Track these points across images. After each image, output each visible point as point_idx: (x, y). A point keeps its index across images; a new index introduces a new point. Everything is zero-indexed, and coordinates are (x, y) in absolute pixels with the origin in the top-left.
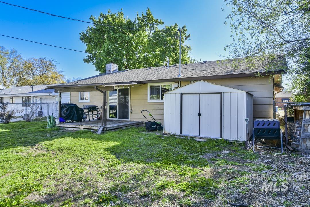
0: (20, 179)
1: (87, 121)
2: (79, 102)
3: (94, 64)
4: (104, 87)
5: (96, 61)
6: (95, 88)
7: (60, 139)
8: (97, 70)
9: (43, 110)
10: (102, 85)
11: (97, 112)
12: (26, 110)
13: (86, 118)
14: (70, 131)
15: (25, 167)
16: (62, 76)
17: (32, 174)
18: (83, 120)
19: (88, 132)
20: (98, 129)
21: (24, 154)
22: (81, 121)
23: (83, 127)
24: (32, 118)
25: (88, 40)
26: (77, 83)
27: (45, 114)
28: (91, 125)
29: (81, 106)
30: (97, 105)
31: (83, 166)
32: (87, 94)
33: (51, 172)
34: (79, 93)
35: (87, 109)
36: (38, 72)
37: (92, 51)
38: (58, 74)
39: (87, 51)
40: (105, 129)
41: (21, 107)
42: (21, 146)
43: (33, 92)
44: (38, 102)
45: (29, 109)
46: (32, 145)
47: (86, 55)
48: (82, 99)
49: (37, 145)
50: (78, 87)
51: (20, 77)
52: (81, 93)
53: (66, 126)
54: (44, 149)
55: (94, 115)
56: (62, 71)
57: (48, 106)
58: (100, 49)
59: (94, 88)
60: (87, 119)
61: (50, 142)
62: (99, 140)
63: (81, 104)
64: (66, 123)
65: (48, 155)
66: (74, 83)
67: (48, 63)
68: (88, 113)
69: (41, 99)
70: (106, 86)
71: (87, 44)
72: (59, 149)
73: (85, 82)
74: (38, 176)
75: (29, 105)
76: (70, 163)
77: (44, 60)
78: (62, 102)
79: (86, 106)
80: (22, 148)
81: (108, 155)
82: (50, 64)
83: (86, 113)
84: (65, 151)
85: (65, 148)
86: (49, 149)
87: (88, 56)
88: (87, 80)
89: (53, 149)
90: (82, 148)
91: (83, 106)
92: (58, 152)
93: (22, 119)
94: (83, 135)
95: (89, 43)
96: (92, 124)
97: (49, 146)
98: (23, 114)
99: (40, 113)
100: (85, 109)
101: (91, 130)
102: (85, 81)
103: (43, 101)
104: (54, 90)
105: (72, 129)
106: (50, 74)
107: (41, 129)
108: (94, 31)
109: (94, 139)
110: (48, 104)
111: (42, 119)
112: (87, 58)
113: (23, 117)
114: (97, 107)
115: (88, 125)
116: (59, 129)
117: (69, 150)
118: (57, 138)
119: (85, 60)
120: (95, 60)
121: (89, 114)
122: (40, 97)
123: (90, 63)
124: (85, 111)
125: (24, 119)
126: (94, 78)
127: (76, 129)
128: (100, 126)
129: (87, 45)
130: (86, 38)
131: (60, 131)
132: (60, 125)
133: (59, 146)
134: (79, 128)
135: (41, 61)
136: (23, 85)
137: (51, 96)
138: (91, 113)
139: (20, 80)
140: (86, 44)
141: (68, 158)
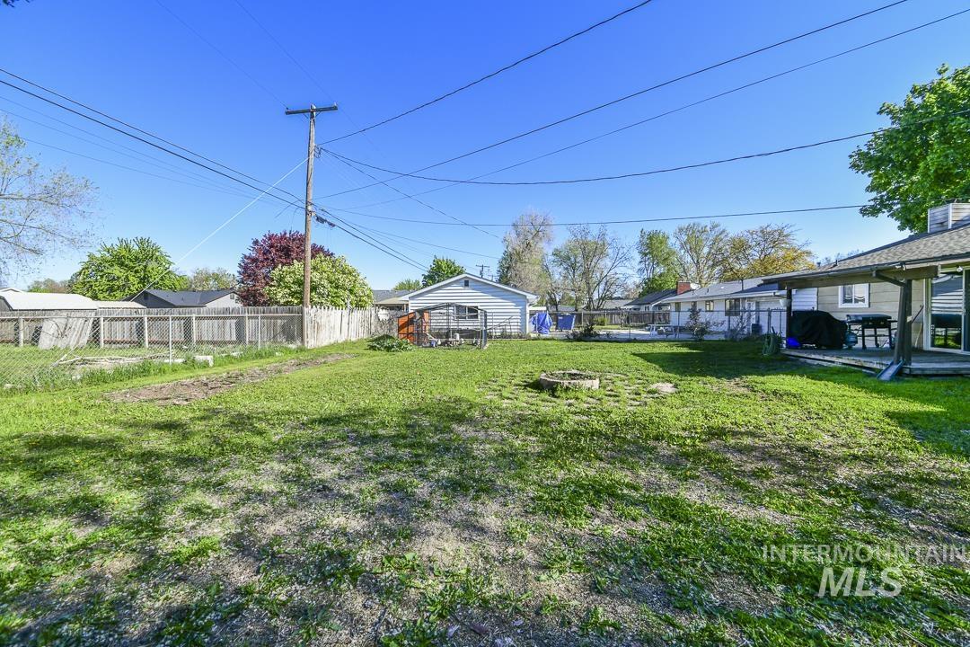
0: (702, 418)
1: (857, 350)
2: (840, 306)
3: (892, 215)
4: (900, 272)
5: (899, 206)
6: (874, 275)
7: (782, 376)
8: (901, 228)
9: (761, 323)
10: (894, 267)
11: (890, 330)
12: (729, 321)
13: (856, 342)
14: (810, 365)
15: (712, 405)
16: (809, 253)
17: (719, 416)
18: (845, 346)
19: (855, 372)
20: (884, 368)
21: (715, 389)
22: (840, 348)
23: (840, 360)
24: (739, 337)
25: (873, 164)
26: (834, 266)
27: (765, 331)
28: (862, 359)
29: (842, 317)
30: (889, 315)
31: (816, 432)
32: (860, 290)
33: (750, 422)
34: (840, 288)
35: (857, 322)
36: (756, 253)
37: (889, 184)
38: (799, 251)
39: (870, 189)
40: (907, 371)
41: (722, 317)
42: (712, 376)
43: (743, 291)
44: (754, 308)
45: (735, 320)
46: (730, 377)
47: (868, 199)
48: (845, 301)
49: (737, 379)
50: (829, 276)
51: (725, 266)
52: (844, 289)
53: (801, 355)
54: (748, 386)
55: (880, 336)
56: (807, 244)
57: (770, 315)
58: (911, 174)
59: (871, 275)
60: (859, 345)
61: (761, 379)
62: (879, 392)
63: (843, 310)
64: (802, 349)
65: (753, 398)
66: (827, 267)
67: (776, 234)
68: (860, 333)
69: (758, 303)
70: (908, 267)
71: (873, 172)
72: (775, 393)
73: (855, 264)
74: (728, 421)
75: (736, 314)
76: (791, 420)
77: (769, 229)
78: (793, 308)
79: (856, 316)
80: (714, 379)
81: (892, 427)
82: (780, 235)
83: (855, 332)
84: (785, 397)
85: (788, 394)
86: (756, 389)
87: (875, 199)
88: (863, 257)
89: (764, 391)
90: (825, 399)
91: (848, 316)
92: (771, 396)
93: (723, 338)
94: (836, 377)
95: (878, 168)
96: (870, 356)
97: (758, 385)
98: (725, 328)
99: (757, 327)
100: (852, 322)
101: (864, 370)
102: (856, 259)
103: (762, 308)
104: (777, 285)
105: (816, 362)
106: (781, 253)
107: (751, 356)
108: (890, 137)
109: (863, 388)
110: (770, 312)
111: (757, 339)
112: (872, 203)
113: (724, 333)
114: (890, 318)
115: (858, 358)
116: (786, 358)
117: (796, 398)
118: (778, 374)
119: (866, 210)
120: (898, 203)
121: (863, 333)
122: (755, 299)
123: (880, 215)
124: (853, 327)
125: (726, 336)
126: (886, 251)
127: (825, 364)
128: (889, 363)
129: (870, 175)
130: (865, 161)
131: (788, 362)
132: (787, 352)
133: (775, 387)
134: (833, 362)
135: (762, 232)
136: (728, 280)
137: (778, 296)
138: (868, 332)
139: (725, 272)
140: (869, 172)
141: (788, 410)
